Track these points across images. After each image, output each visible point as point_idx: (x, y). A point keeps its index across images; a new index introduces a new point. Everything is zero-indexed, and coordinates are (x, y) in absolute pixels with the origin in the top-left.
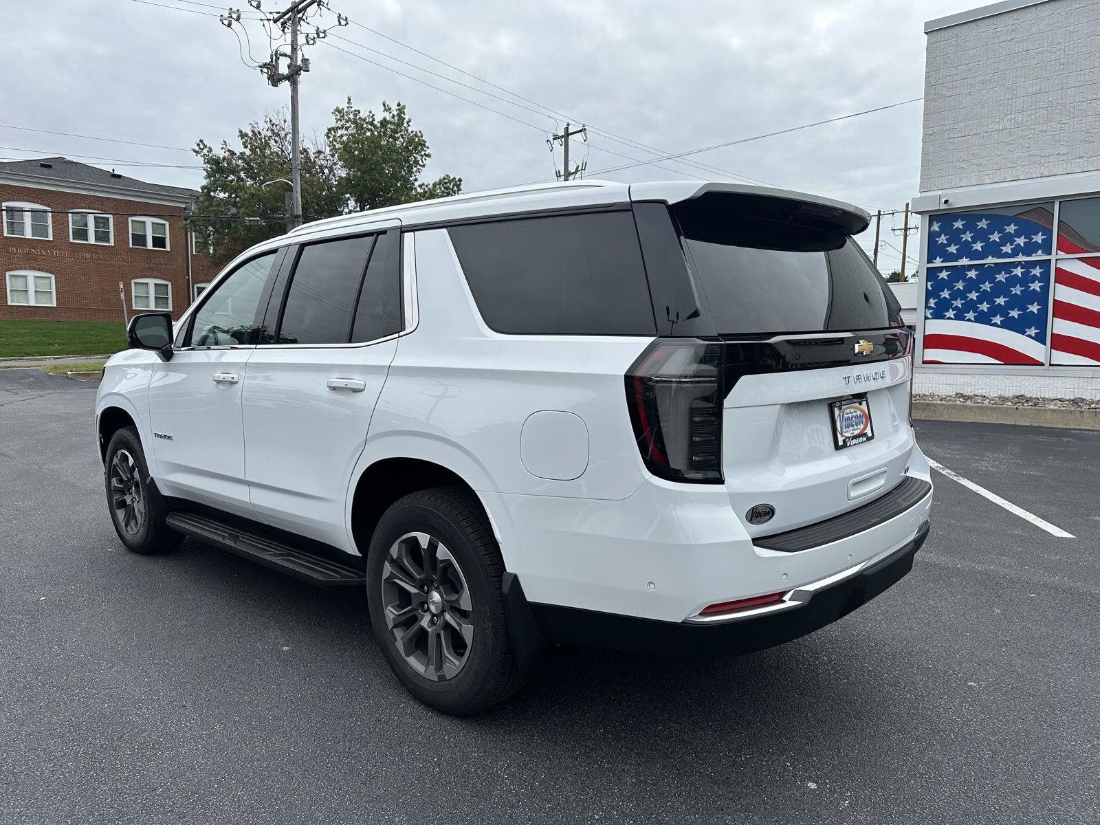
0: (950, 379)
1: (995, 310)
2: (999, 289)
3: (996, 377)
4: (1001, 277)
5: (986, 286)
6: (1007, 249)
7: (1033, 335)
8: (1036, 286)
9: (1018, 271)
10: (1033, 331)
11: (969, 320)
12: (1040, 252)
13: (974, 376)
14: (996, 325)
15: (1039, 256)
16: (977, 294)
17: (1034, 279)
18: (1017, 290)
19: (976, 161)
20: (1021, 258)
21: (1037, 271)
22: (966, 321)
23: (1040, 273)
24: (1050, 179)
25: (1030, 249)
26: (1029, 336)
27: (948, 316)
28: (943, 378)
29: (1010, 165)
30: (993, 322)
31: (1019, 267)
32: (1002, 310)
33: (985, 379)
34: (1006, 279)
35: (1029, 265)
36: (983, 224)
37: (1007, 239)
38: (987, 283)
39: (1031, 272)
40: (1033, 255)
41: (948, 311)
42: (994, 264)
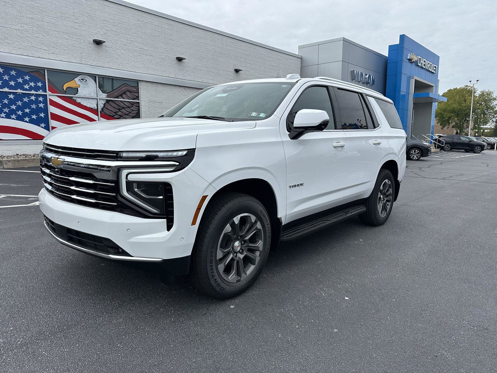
0: (9, 147)
1: (25, 115)
2: (26, 105)
3: (31, 146)
4: (26, 100)
5: (19, 103)
6: (26, 87)
7: (44, 127)
8: (41, 105)
9: (33, 98)
10: (43, 125)
11: (13, 119)
12: (41, 90)
13: (21, 145)
14: (26, 122)
15: (41, 92)
16: (15, 107)
17: (40, 102)
18: (34, 106)
19: (6, 41)
20: (33, 92)
21: (41, 99)
22: (12, 119)
23: (43, 100)
24: (42, 59)
25: (37, 88)
26: (42, 127)
27: (2, 116)
28: (5, 148)
29: (24, 48)
30: (25, 120)
31: (33, 96)
32: (28, 115)
33: (26, 147)
34: (28, 100)
35: (37, 96)
36: (13, 73)
37: (26, 82)
38: (19, 102)
39: (39, 99)
40: (39, 91)
41: (1, 114)
42: (21, 93)
